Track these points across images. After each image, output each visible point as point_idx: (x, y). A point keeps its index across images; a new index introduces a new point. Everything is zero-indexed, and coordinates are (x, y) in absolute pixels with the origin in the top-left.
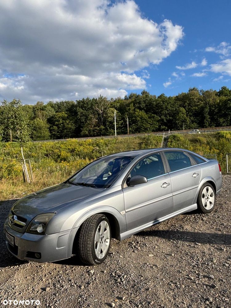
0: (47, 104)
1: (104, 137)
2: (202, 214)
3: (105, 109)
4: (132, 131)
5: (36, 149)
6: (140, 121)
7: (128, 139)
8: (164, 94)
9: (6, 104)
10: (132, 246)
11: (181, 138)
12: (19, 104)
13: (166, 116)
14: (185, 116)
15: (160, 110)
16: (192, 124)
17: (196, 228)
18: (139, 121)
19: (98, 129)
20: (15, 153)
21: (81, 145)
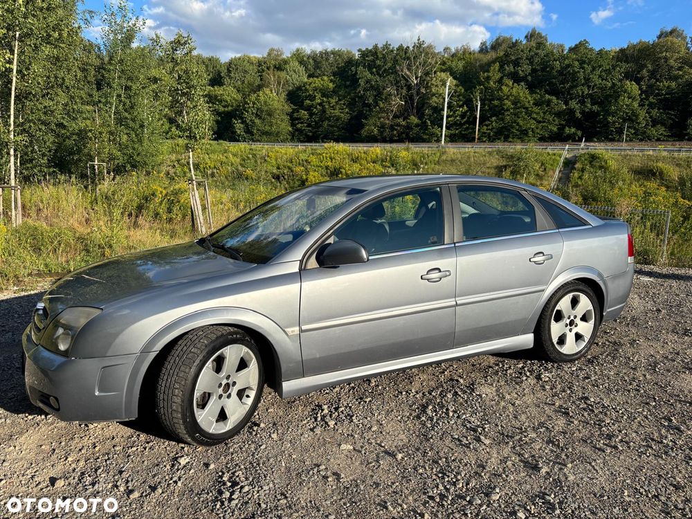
0: (290, 56)
1: (411, 146)
2: (546, 362)
3: (427, 74)
4: (489, 134)
5: (256, 161)
6: (512, 111)
7: (472, 154)
8: (587, 42)
9: (160, 45)
10: (319, 415)
11: (610, 163)
12: (187, 45)
13: (582, 102)
14: (636, 105)
15: (567, 86)
16: (652, 127)
17: (508, 397)
18: (508, 110)
19: (404, 123)
20: (210, 167)
21: (355, 160)
